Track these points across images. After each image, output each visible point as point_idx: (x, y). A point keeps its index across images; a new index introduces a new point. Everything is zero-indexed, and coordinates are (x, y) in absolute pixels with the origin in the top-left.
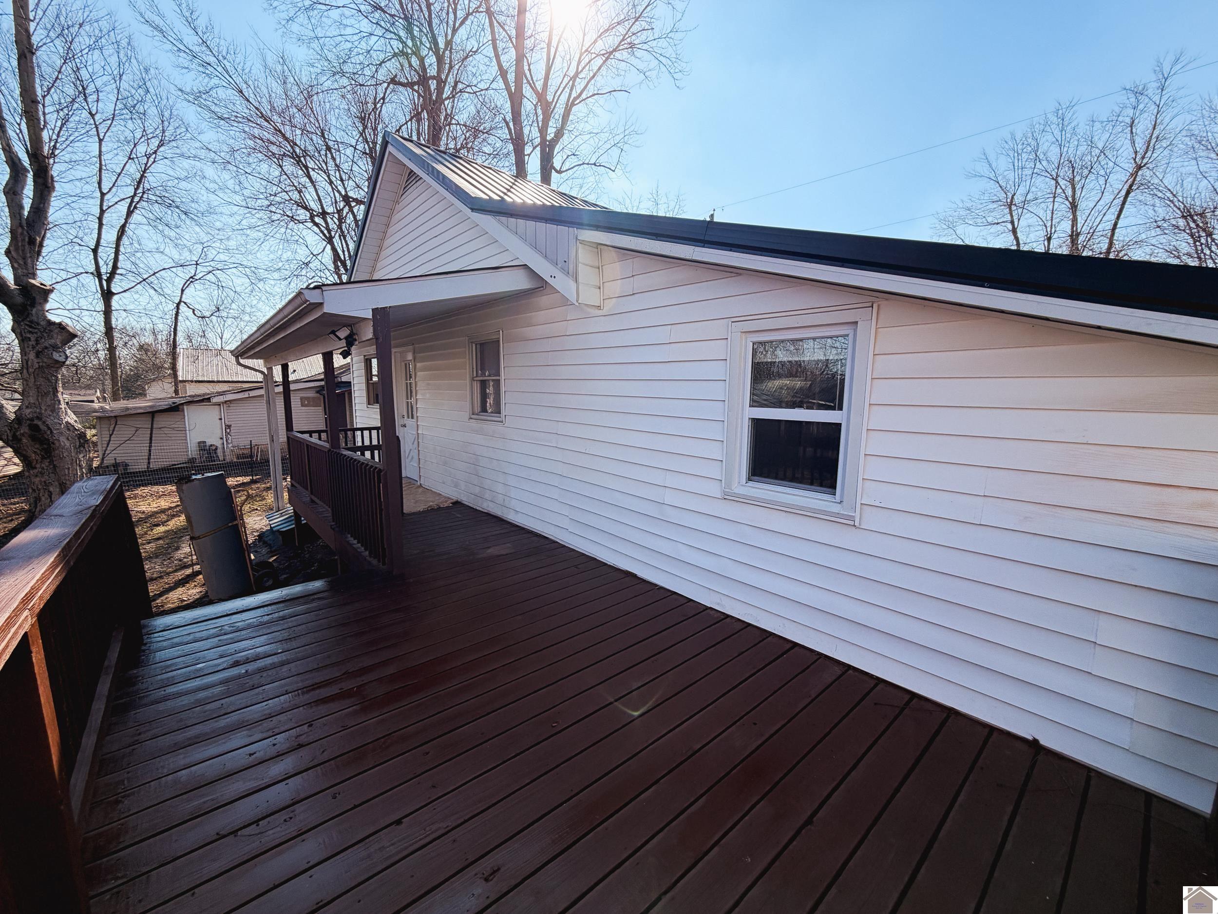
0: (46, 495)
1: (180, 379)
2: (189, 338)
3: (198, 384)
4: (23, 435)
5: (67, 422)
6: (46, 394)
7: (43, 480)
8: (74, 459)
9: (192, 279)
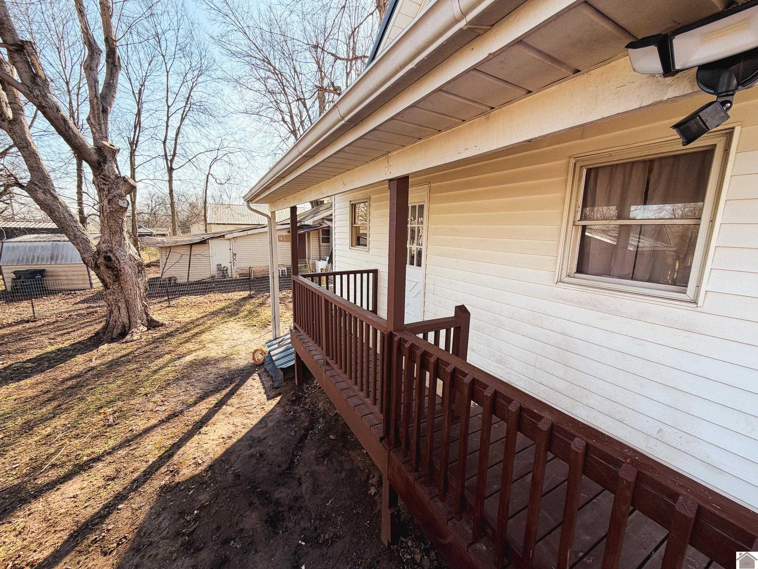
0: (117, 309)
1: (208, 222)
2: (213, 197)
3: (217, 226)
4: (100, 263)
5: (130, 255)
6: (116, 233)
7: (114, 297)
8: (134, 282)
9: (215, 160)
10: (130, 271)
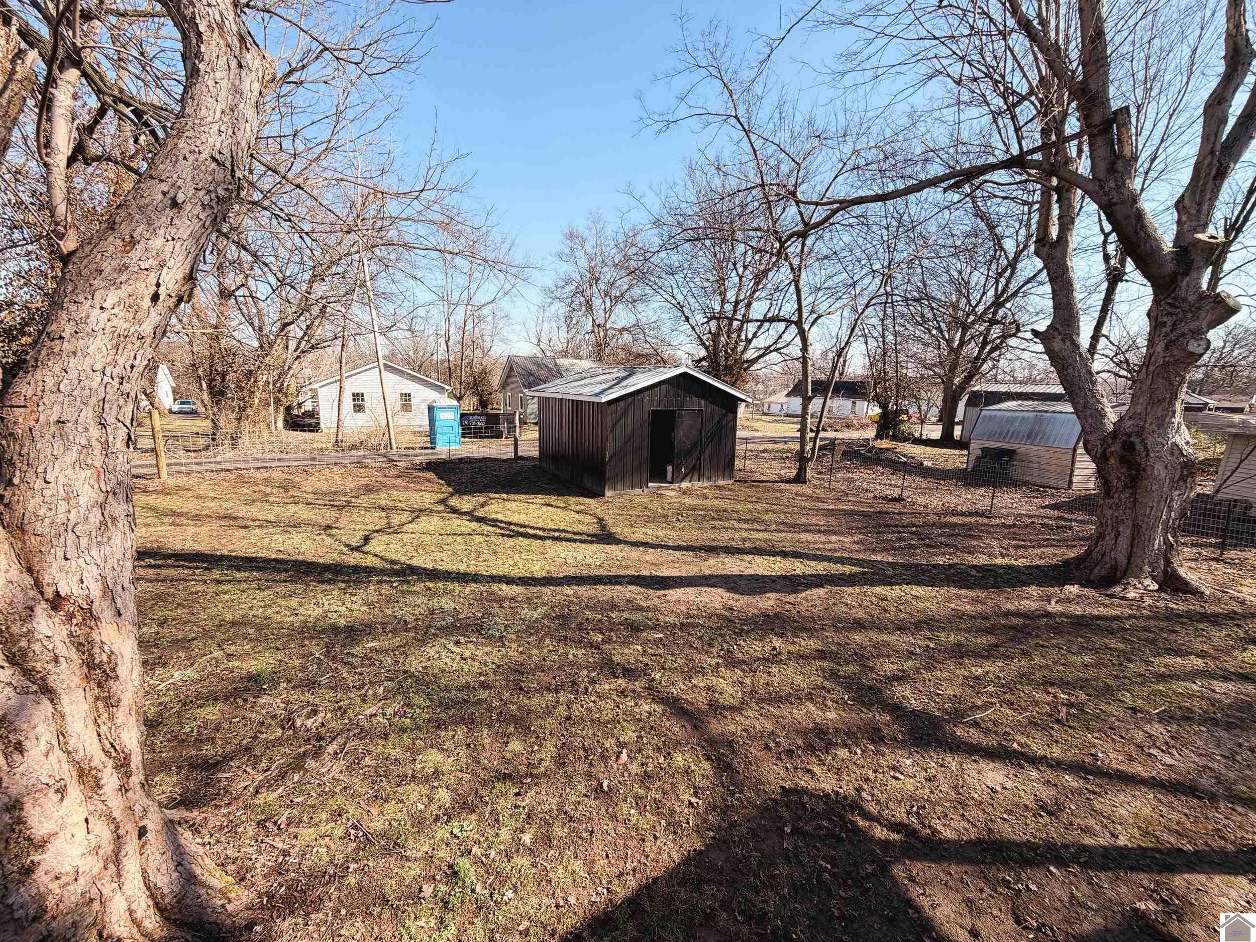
0: (1113, 535)
6: (1160, 401)
8: (1165, 496)
10: (1163, 475)
